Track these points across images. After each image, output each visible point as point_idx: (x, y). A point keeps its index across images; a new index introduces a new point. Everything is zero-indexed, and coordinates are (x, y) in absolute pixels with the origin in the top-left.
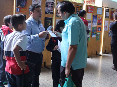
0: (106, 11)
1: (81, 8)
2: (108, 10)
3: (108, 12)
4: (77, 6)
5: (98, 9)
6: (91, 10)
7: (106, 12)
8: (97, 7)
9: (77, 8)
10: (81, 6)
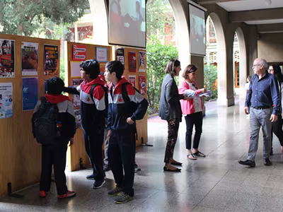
0: (117, 54)
1: (57, 51)
2: (122, 50)
3: (123, 55)
4: (45, 46)
5: (98, 49)
6: (80, 53)
7: (118, 57)
8: (96, 47)
9: (45, 51)
10: (54, 47)
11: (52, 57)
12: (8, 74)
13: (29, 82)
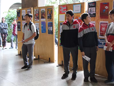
0: (89, 7)
2: (94, 3)
4: (48, 9)
5: (75, 6)
9: (48, 11)
10: (51, 9)
11: (50, 13)
12: (38, 20)
13: (43, 23)
